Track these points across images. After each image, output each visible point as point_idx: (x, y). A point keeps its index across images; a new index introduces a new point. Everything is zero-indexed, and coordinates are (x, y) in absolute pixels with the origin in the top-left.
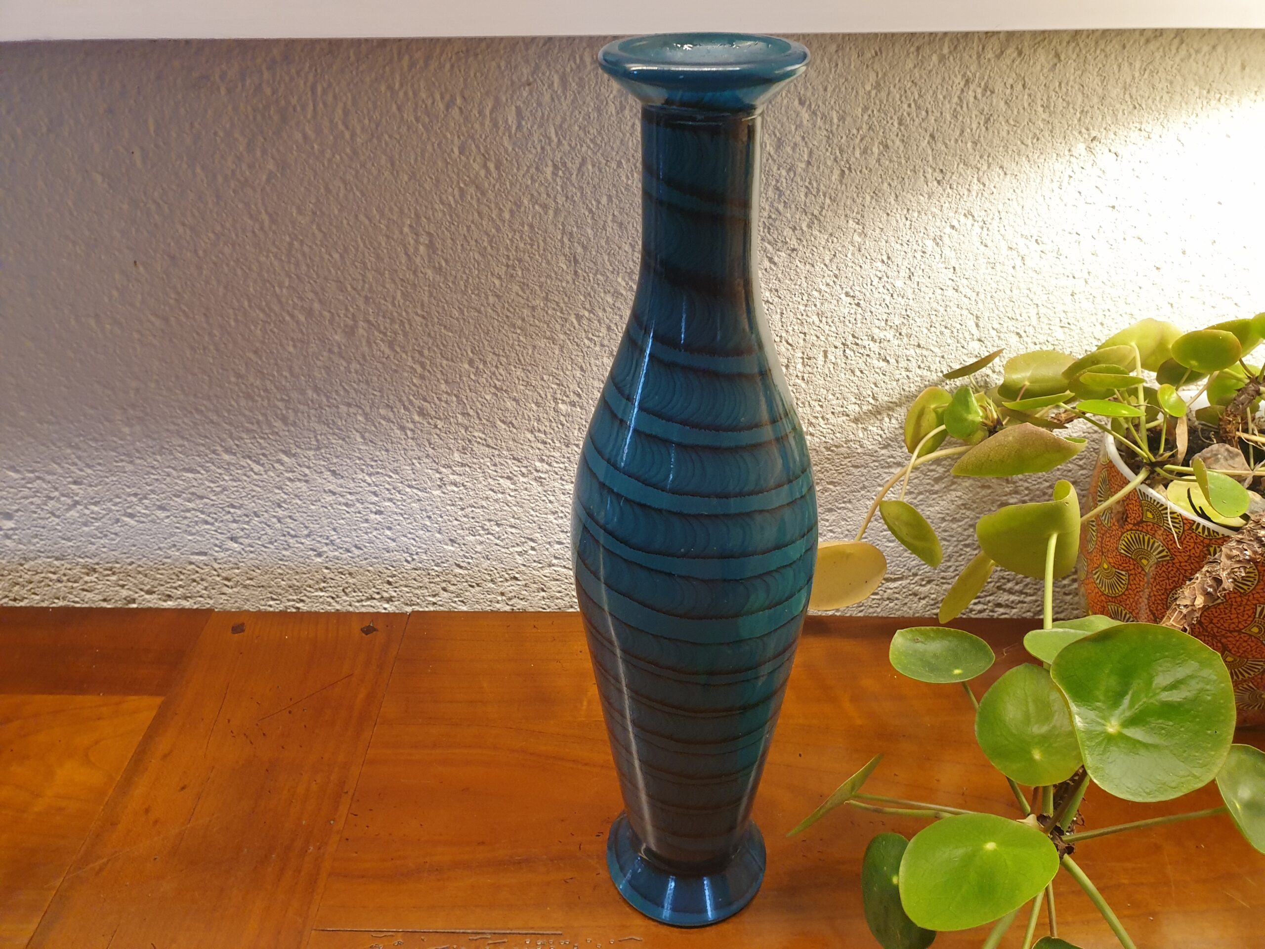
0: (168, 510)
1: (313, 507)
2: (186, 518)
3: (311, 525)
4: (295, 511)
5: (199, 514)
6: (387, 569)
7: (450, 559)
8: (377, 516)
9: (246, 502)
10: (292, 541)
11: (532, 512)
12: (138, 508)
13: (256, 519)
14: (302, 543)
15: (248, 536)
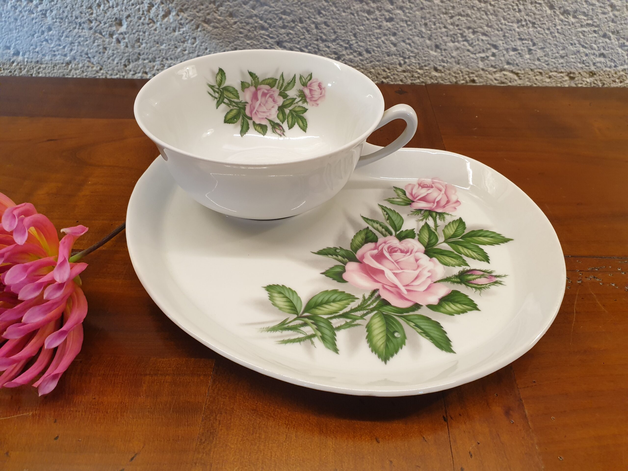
0: (237, 17)
1: (343, 14)
2: (248, 24)
3: (339, 31)
4: (330, 18)
5: (258, 20)
6: (384, 71)
7: (432, 63)
8: (388, 23)
9: (296, 9)
10: (322, 45)
11: (503, 21)
12: (215, 14)
13: (300, 25)
14: (329, 47)
15: (291, 41)
